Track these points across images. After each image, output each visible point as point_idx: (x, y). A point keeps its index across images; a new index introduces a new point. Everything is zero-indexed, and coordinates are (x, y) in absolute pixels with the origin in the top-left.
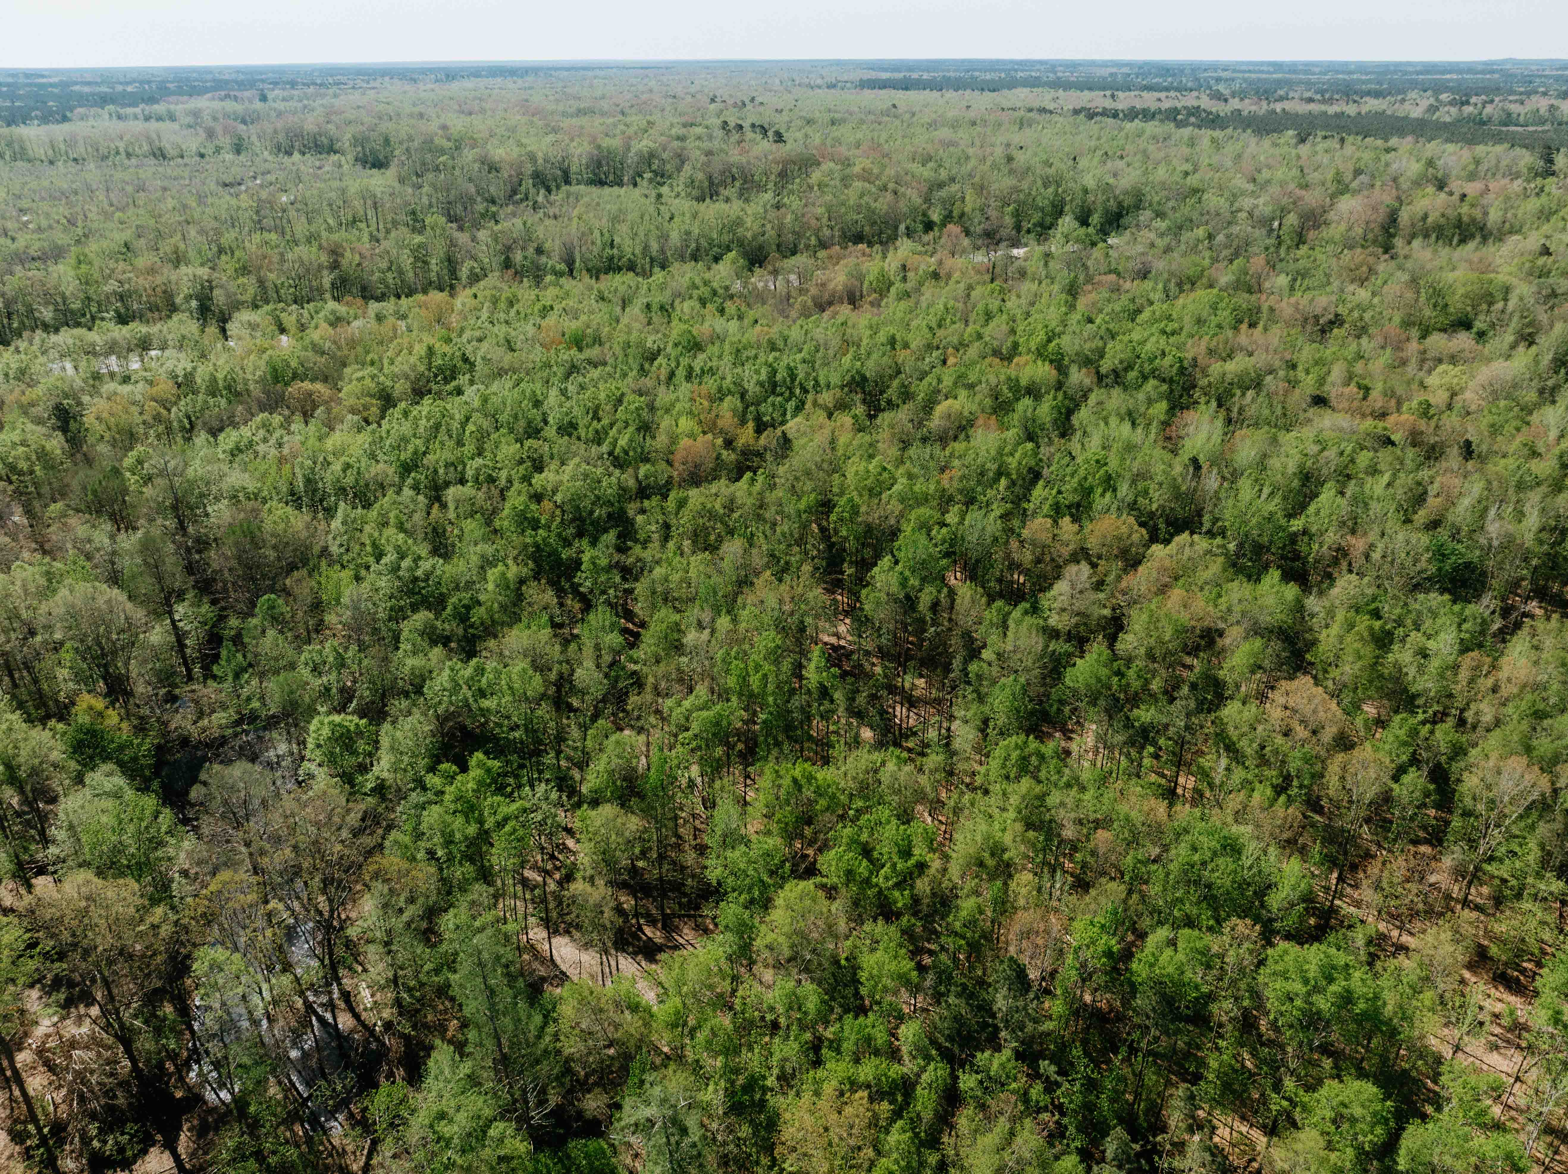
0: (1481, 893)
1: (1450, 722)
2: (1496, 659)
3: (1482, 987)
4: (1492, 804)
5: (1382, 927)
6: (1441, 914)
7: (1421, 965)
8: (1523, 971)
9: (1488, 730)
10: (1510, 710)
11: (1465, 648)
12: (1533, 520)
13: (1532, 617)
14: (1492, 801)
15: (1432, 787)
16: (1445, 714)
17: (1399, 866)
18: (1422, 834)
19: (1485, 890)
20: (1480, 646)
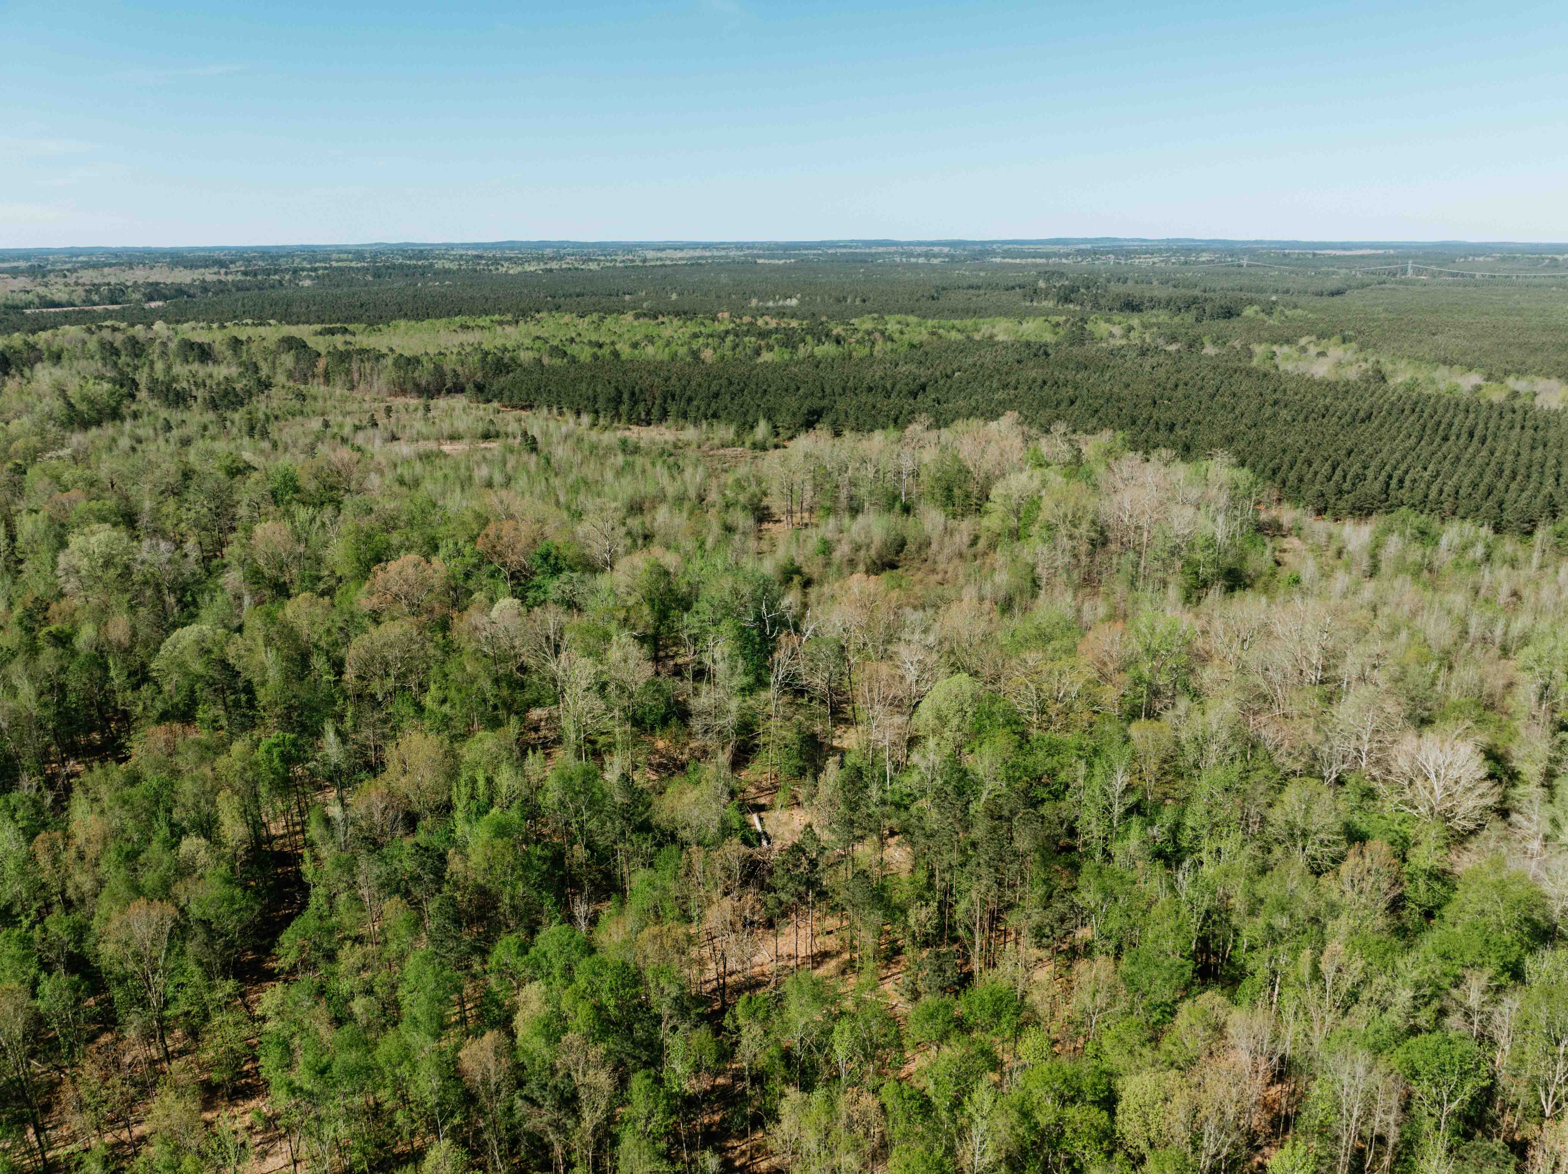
0: (176, 1039)
1: (57, 909)
2: (65, 830)
3: (225, 1115)
4: (139, 958)
5: (109, 1138)
6: (154, 1084)
7: (165, 1142)
8: (247, 1074)
9: (96, 896)
10: (104, 868)
11: (30, 835)
12: (27, 690)
13: (76, 775)
14: (136, 954)
15: (76, 978)
16: (48, 906)
17: (90, 1071)
18: (93, 1027)
19: (178, 1033)
20: (44, 825)
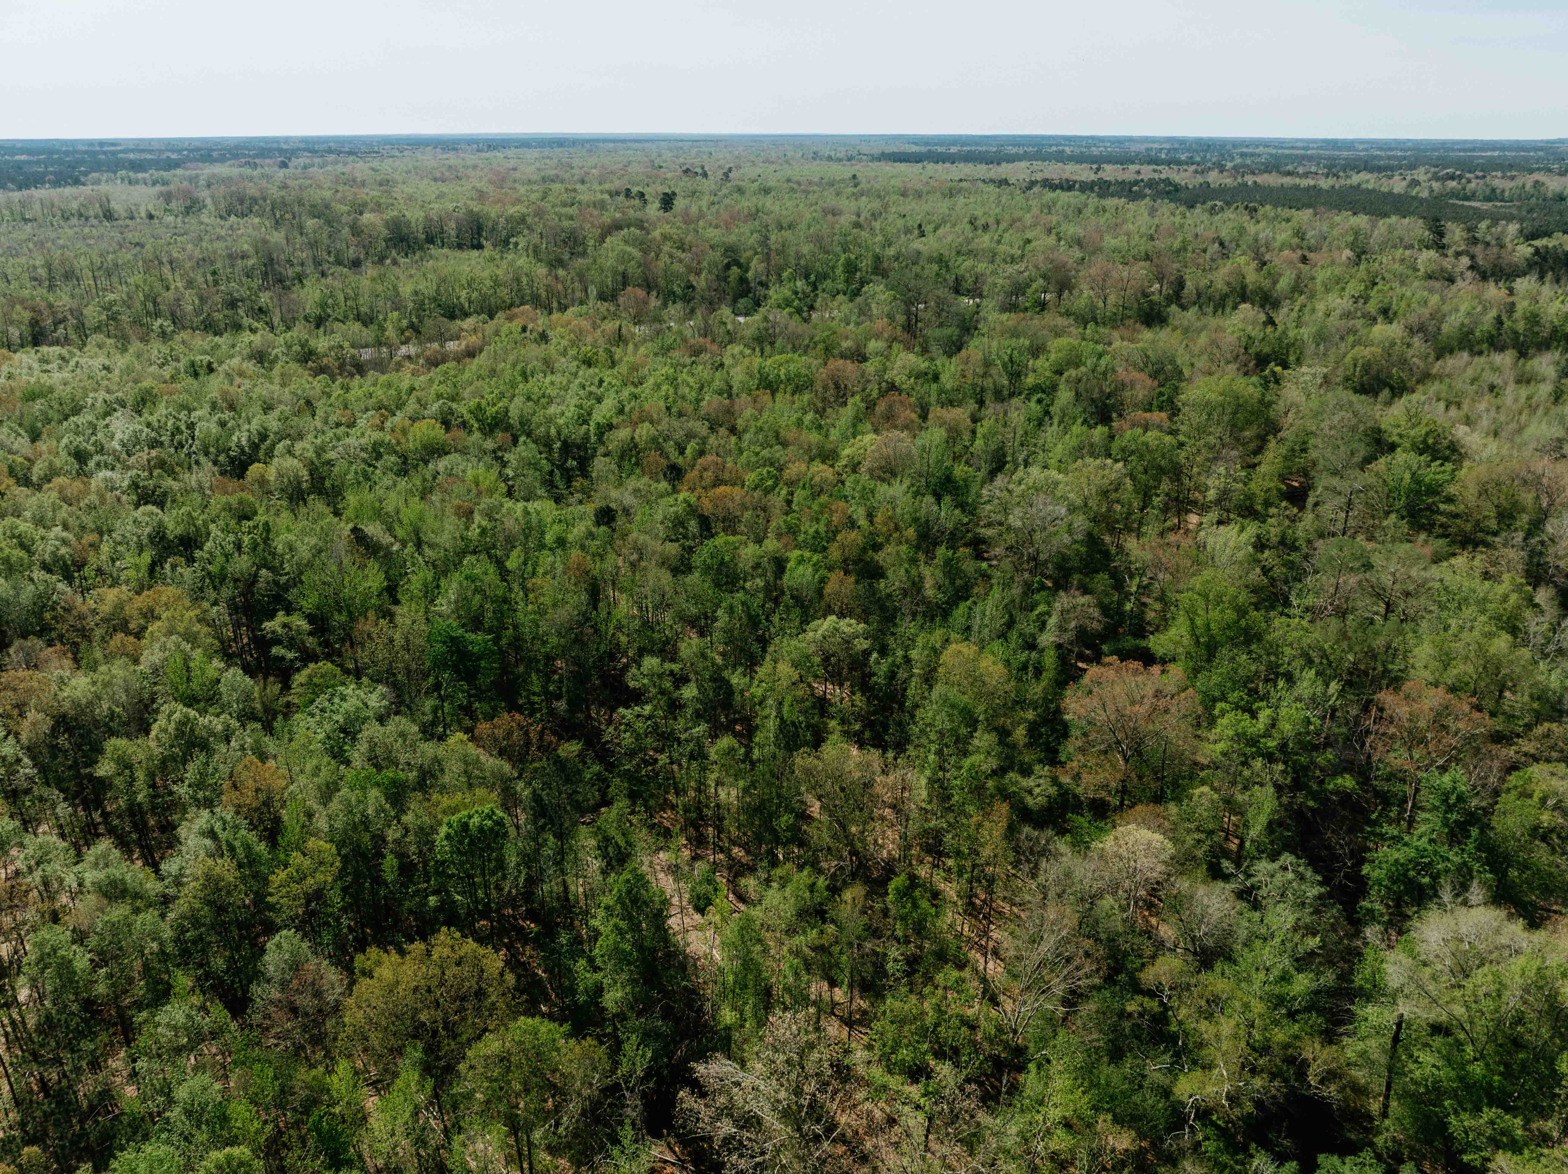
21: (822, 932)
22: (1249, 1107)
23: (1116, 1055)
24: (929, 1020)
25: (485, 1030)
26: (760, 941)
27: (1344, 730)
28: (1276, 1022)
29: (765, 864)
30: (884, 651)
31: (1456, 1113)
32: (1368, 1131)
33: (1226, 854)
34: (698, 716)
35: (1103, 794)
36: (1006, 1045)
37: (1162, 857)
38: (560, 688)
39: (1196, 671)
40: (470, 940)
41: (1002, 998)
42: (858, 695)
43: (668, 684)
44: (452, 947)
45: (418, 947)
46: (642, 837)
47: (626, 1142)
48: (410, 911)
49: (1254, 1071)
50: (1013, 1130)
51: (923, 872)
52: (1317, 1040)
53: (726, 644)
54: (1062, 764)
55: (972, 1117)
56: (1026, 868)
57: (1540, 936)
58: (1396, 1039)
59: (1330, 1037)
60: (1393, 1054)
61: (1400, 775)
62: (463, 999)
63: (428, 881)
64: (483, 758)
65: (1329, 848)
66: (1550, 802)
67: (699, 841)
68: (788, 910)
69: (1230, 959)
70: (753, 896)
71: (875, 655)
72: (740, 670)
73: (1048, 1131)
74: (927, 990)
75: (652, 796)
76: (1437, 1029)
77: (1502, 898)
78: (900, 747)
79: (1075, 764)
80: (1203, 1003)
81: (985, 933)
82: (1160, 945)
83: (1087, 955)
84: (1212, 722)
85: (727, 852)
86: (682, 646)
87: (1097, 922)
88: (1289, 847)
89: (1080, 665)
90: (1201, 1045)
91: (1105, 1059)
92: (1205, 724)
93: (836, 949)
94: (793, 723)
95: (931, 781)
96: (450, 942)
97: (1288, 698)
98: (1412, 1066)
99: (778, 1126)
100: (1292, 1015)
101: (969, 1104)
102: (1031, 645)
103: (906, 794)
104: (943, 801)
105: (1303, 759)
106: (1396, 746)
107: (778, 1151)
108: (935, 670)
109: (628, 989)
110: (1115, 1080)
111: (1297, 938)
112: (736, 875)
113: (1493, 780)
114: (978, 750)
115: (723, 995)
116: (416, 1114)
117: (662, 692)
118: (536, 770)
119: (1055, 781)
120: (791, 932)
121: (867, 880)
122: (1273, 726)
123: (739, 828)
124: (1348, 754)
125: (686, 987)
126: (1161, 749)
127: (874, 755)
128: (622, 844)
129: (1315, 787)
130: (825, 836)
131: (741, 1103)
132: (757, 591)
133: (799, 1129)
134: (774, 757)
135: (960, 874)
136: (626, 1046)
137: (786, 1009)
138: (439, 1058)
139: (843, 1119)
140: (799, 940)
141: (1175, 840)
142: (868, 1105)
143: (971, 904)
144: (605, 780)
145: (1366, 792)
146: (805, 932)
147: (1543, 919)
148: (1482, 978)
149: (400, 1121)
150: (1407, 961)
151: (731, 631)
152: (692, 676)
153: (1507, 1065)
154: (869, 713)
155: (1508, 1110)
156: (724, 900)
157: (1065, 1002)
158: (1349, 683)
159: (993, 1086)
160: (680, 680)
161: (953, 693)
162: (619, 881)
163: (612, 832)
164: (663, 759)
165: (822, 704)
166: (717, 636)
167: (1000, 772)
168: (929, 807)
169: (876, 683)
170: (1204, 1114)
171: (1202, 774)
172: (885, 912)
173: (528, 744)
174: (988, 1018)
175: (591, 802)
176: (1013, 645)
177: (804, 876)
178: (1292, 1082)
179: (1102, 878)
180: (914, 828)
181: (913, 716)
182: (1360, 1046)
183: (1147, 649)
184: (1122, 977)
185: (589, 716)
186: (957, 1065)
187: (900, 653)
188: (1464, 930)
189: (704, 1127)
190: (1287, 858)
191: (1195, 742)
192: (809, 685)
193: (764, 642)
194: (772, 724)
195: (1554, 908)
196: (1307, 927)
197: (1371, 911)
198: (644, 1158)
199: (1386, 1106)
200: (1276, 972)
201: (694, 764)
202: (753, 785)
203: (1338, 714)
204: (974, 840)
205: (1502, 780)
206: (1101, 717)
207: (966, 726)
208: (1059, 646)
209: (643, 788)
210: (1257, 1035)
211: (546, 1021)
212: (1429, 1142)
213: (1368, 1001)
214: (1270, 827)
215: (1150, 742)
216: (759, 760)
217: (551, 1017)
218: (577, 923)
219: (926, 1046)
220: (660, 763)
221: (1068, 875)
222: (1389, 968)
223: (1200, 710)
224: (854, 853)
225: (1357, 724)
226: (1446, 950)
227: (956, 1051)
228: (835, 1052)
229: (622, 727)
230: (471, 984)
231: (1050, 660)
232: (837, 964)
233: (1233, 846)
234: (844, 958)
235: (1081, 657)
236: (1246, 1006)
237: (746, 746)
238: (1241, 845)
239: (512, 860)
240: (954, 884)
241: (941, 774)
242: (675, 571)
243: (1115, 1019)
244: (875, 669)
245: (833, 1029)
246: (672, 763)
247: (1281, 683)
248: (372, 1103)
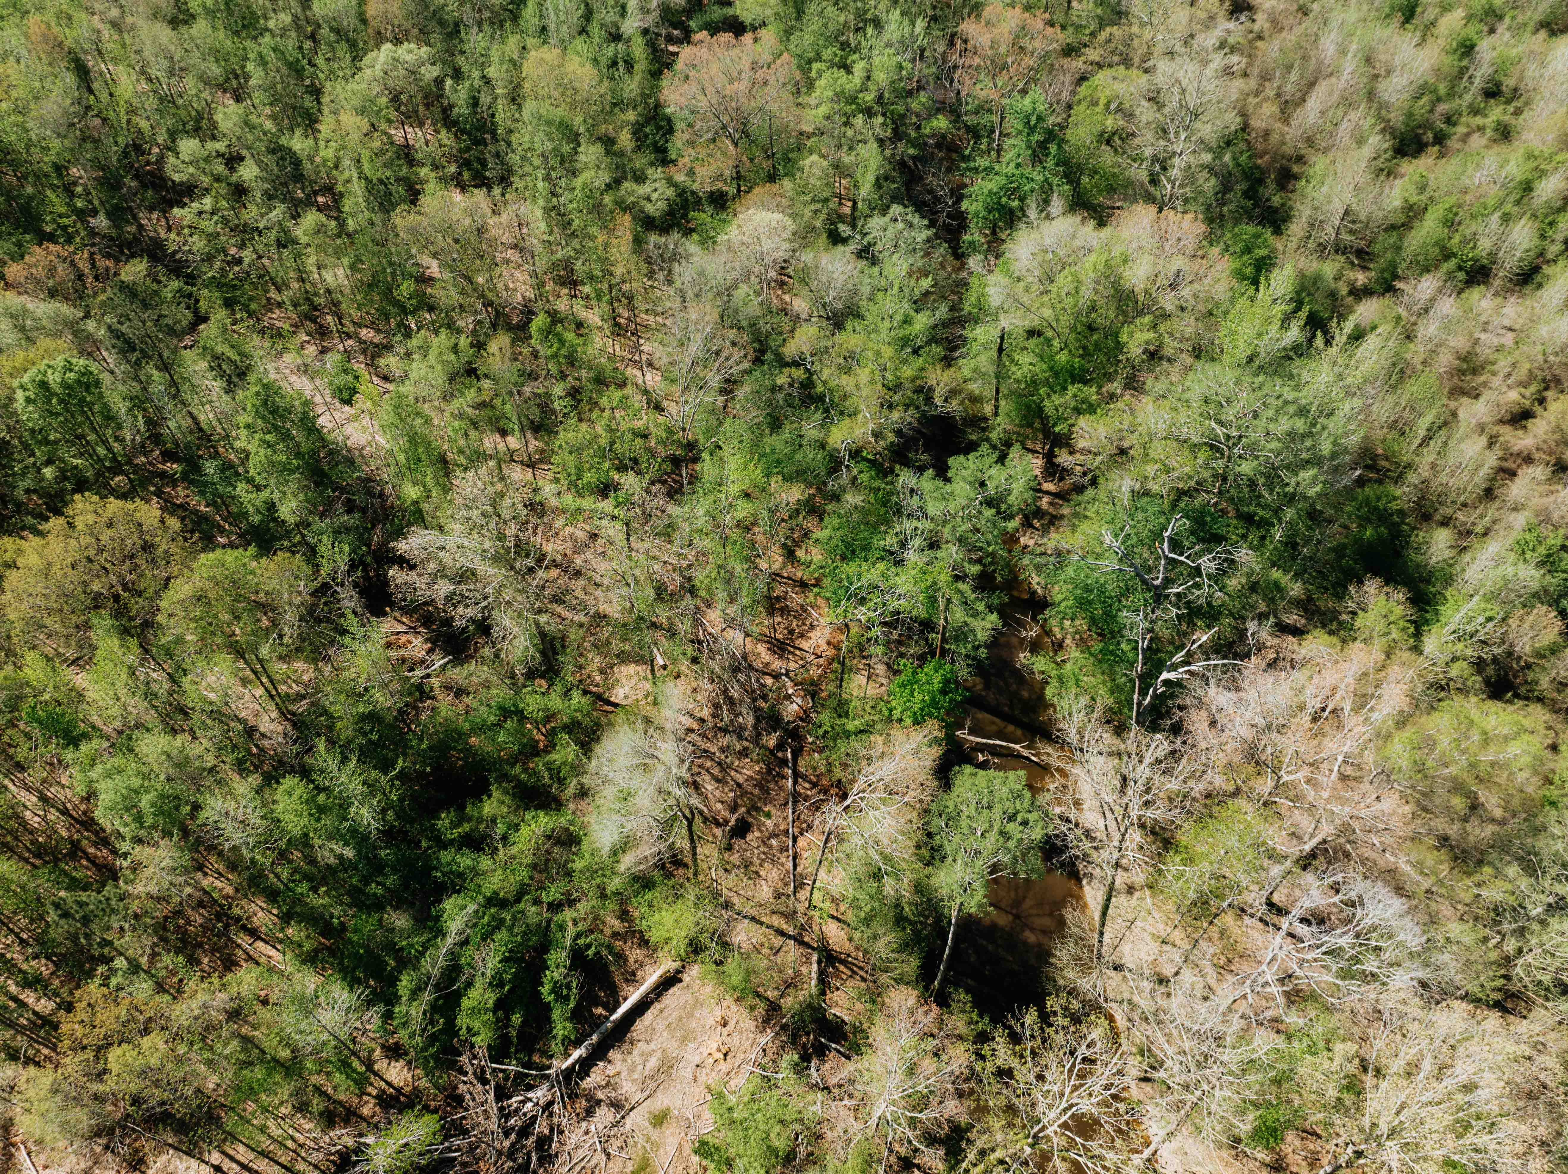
21: (480, 389)
22: (891, 437)
23: (776, 425)
24: (603, 442)
25: (168, 579)
26: (418, 414)
27: (934, 69)
28: (905, 362)
29: (399, 337)
30: (458, 75)
31: (1049, 396)
32: (984, 430)
33: (841, 218)
34: (269, 196)
35: (720, 185)
36: (678, 443)
37: (784, 235)
38: (90, 202)
39: (788, 33)
40: (112, 499)
41: (665, 403)
42: (444, 132)
43: (220, 168)
44: (95, 512)
45: (55, 523)
46: (256, 344)
47: (352, 630)
48: (28, 491)
49: (891, 407)
50: (701, 512)
51: (562, 305)
52: (938, 367)
53: (271, 104)
54: (673, 162)
55: (663, 511)
56: (661, 276)
57: (1106, 232)
58: (1000, 350)
59: (948, 361)
60: (1000, 364)
61: (987, 106)
62: (132, 557)
63: (33, 455)
64: (30, 306)
65: (931, 192)
66: (1113, 107)
67: (322, 332)
68: (439, 378)
69: (860, 316)
70: (398, 373)
71: (449, 82)
72: (298, 132)
73: (731, 505)
74: (595, 414)
75: (251, 299)
76: (1032, 333)
77: (1077, 204)
78: (505, 180)
79: (686, 159)
80: (841, 360)
81: (637, 348)
82: (796, 319)
83: (734, 344)
84: (811, 85)
85: (356, 336)
86: (219, 117)
87: (736, 311)
88: (896, 198)
89: (672, 48)
90: (845, 398)
91: (767, 431)
92: (804, 90)
93: (498, 402)
94: (381, 181)
95: (547, 210)
96: (91, 508)
97: (879, 44)
98: (1013, 369)
99: (491, 571)
100: (916, 352)
101: (659, 501)
102: (616, 37)
103: (525, 230)
104: (564, 228)
105: (900, 108)
106: (981, 77)
107: (499, 592)
108: (519, 86)
109: (301, 496)
110: (779, 446)
111: (912, 283)
112: (373, 358)
113: (1065, 96)
114: (586, 166)
115: (400, 475)
116: (132, 672)
117: (218, 179)
118: (103, 304)
119: (671, 182)
120: (448, 397)
121: (509, 328)
122: (868, 78)
123: (359, 309)
124: (939, 95)
125: (359, 478)
126: (767, 125)
127: (479, 196)
128: (235, 357)
129: (913, 134)
130: (453, 292)
131: (451, 563)
132: (284, 29)
133: (512, 568)
134: (372, 223)
135: (599, 298)
136: (321, 548)
137: (466, 469)
138: (131, 619)
139: (549, 548)
140: (457, 404)
141: (794, 216)
142: (569, 529)
143: (617, 325)
144: (190, 295)
145: (959, 129)
146: (462, 394)
147: (1110, 216)
148: (1064, 281)
149: (118, 685)
150: (1005, 280)
151: (273, 85)
152: (244, 152)
153: (1084, 348)
154: (460, 150)
155: (1085, 382)
156: (369, 385)
157: (723, 392)
158: (934, 19)
159: (675, 481)
160: (233, 160)
161: (546, 109)
162: (248, 394)
163: (220, 349)
164: (248, 255)
165: (406, 153)
166: (258, 96)
167: (614, 184)
168: (551, 239)
169: (459, 115)
170: (855, 454)
171: (809, 143)
172: (535, 355)
173: (80, 277)
174: (657, 425)
175: (185, 323)
176: (596, 40)
177: (443, 339)
178: (923, 407)
179: (734, 269)
180: (541, 264)
181: (509, 144)
182: (973, 364)
183: (736, 17)
184: (769, 356)
185: (141, 227)
186: (639, 473)
187: (476, 74)
188: (1047, 241)
189: (423, 592)
190: (896, 209)
191: (797, 111)
192: (386, 134)
193: (316, 92)
194: (357, 188)
195: (1118, 204)
196: (919, 270)
197: (972, 243)
198: (375, 636)
199: (997, 407)
200: (899, 318)
201: (286, 253)
202: (358, 259)
203: (926, 54)
204: (603, 260)
205: (1074, 93)
206: (703, 103)
207: (568, 143)
208: (645, 32)
209: (238, 293)
210: (889, 376)
211: (229, 550)
212: (1030, 425)
213: (976, 322)
214: (878, 184)
215: (755, 120)
216: (356, 232)
217: (232, 545)
218: (221, 450)
219: (607, 465)
220: (247, 261)
221: (702, 273)
222: (991, 290)
223: (798, 75)
224: (488, 304)
225: (944, 61)
226: (1035, 264)
227: (635, 461)
228: (526, 494)
229: (186, 231)
230: (133, 541)
231: (639, 50)
232: (504, 416)
233: (847, 210)
234: (508, 407)
235: (670, 39)
236: (878, 353)
237: (336, 219)
238: (854, 207)
239: (121, 407)
240: (596, 310)
241: (554, 200)
242: (174, 23)
243: (769, 394)
244: (453, 99)
245: (517, 474)
246: (260, 257)
247: (870, 31)
248: (81, 680)
